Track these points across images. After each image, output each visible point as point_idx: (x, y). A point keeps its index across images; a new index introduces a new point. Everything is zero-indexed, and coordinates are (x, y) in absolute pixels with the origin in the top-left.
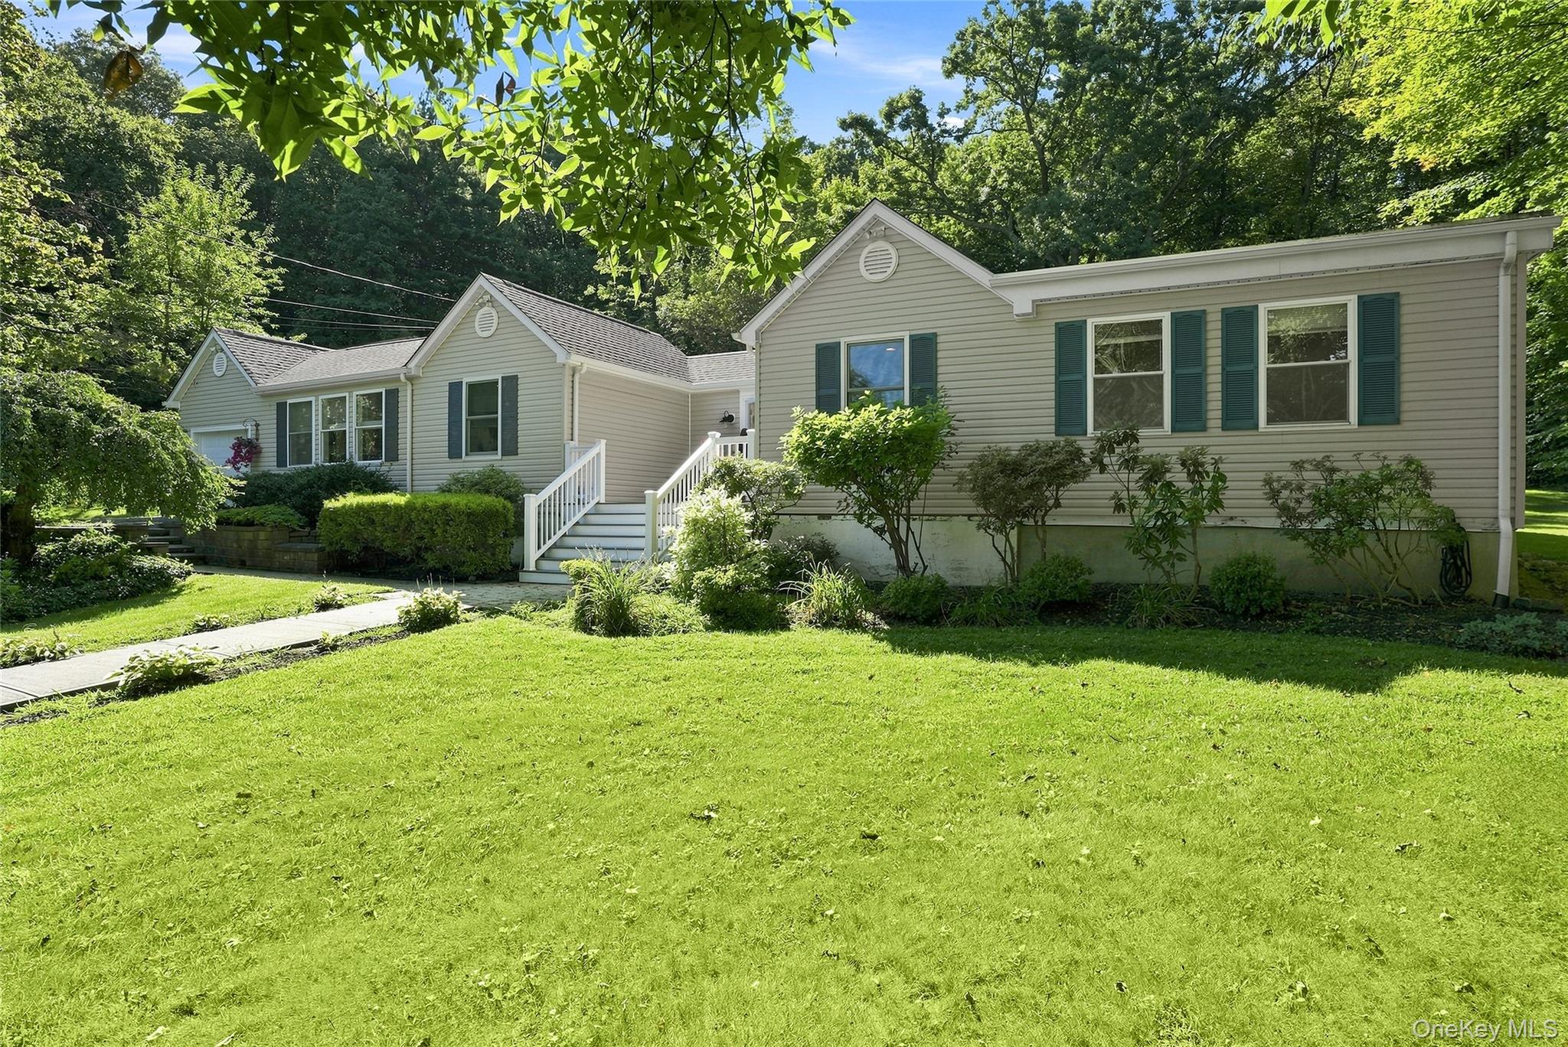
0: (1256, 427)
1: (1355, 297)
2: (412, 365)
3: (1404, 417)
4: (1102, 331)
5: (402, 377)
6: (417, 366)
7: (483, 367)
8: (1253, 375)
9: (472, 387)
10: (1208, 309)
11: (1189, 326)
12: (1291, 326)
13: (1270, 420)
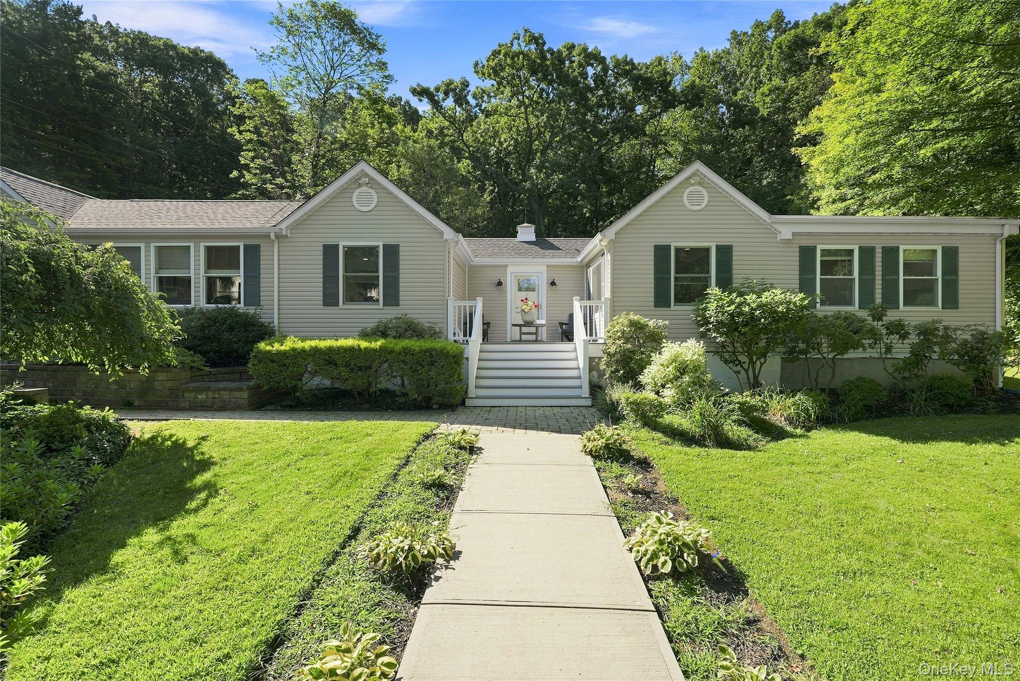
0: (898, 308)
1: (940, 247)
2: (283, 226)
3: (960, 305)
4: (825, 252)
5: (272, 236)
6: (287, 227)
7: (367, 235)
8: (897, 280)
9: (351, 252)
10: (877, 246)
11: (867, 253)
12: (913, 258)
13: (905, 304)
